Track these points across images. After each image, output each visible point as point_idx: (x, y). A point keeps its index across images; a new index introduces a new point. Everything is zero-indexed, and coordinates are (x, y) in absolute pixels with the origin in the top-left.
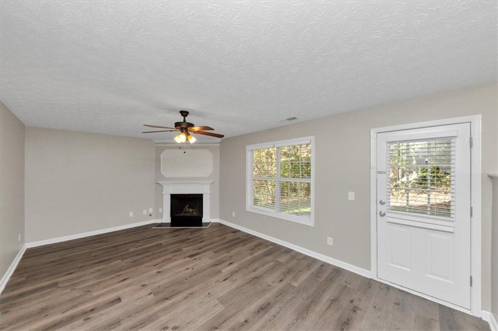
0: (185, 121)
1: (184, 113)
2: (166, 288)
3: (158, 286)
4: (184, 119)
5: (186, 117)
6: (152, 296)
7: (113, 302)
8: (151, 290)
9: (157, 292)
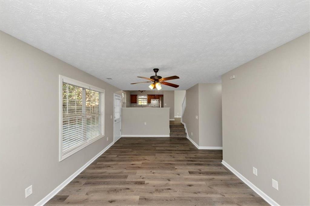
0: (156, 75)
1: (156, 70)
2: (169, 168)
3: (172, 171)
4: (156, 74)
5: (157, 73)
6: (176, 167)
7: (192, 173)
8: (175, 170)
9: (173, 168)
